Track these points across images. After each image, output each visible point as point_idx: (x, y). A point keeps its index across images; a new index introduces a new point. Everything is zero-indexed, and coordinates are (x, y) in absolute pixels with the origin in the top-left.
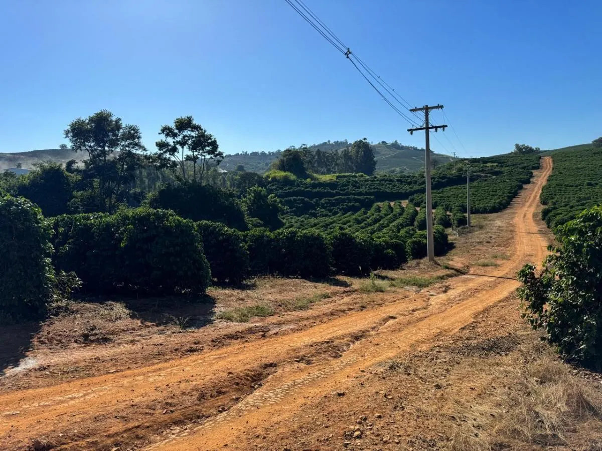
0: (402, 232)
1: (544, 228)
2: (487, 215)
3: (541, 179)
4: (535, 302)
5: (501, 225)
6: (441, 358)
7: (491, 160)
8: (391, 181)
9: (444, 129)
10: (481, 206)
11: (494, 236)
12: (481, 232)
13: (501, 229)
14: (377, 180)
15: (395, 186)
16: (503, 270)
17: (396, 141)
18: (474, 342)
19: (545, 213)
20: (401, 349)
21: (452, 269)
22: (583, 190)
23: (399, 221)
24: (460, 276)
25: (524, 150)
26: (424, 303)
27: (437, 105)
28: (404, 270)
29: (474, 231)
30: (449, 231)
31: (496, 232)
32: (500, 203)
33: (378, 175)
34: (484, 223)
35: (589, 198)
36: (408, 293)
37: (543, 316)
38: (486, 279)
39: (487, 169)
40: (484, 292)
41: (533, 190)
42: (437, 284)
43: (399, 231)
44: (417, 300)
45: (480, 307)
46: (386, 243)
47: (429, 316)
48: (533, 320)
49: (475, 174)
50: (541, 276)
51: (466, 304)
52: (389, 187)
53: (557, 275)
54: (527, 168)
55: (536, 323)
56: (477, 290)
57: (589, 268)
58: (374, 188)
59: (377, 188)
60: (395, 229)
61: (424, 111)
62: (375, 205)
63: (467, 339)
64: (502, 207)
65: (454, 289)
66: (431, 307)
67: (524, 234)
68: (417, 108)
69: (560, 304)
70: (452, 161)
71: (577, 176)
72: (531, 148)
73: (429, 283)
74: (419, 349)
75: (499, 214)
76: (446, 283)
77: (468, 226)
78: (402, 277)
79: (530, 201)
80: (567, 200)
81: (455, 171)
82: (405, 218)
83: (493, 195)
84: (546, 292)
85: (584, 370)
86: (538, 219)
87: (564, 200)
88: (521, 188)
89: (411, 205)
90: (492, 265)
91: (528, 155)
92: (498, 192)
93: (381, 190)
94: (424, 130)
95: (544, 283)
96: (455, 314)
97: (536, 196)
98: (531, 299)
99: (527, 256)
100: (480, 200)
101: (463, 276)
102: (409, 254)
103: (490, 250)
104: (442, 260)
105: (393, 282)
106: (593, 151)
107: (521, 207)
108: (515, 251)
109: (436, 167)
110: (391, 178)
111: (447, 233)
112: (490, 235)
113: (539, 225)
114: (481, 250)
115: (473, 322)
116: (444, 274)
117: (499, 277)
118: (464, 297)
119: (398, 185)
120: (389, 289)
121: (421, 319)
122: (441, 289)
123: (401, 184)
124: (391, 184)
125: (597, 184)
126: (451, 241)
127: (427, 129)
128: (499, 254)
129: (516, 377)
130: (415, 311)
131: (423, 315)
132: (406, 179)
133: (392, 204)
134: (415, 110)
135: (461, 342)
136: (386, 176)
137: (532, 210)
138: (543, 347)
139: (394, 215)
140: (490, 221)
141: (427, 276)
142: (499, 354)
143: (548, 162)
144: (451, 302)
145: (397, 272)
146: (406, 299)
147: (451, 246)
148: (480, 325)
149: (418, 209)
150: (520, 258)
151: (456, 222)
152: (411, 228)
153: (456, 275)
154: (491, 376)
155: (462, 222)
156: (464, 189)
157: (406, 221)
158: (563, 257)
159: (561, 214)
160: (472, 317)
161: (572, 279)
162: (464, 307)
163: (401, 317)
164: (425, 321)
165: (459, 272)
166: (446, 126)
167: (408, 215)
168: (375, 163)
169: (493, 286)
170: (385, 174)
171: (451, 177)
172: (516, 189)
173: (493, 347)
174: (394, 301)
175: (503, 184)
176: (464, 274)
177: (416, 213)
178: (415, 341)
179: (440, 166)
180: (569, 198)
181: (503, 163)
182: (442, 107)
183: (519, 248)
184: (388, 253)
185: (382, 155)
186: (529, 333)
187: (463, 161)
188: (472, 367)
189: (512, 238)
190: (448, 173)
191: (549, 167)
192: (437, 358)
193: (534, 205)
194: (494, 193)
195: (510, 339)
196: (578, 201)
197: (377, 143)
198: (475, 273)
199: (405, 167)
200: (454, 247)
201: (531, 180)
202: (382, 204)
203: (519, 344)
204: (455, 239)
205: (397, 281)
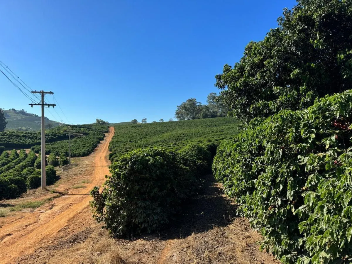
0: (25, 171)
1: (110, 164)
2: (80, 158)
3: (109, 138)
4: (99, 208)
5: (88, 163)
6: (42, 256)
7: (83, 126)
8: (18, 136)
9: (53, 107)
10: (77, 152)
11: (83, 170)
12: (76, 168)
13: (88, 165)
14: (7, 135)
15: (21, 139)
16: (87, 190)
17: (23, 110)
18: (65, 239)
19: (111, 156)
20: (12, 257)
21: (57, 192)
22: (127, 144)
23: (24, 163)
24: (62, 197)
25: (101, 122)
26: (35, 219)
27: (49, 92)
28: (24, 197)
29: (73, 168)
30: (57, 168)
31: (85, 168)
32: (88, 151)
33: (8, 131)
34: (78, 163)
35: (130, 148)
36: (24, 214)
37: (103, 215)
38: (77, 196)
39: (81, 131)
40: (75, 205)
41: (105, 144)
42: (47, 204)
43: (22, 170)
44: (30, 218)
45: (72, 215)
46: (10, 179)
47: (37, 228)
48: (98, 218)
49: (74, 134)
50: (102, 192)
51: (64, 214)
52: (16, 140)
53: (109, 191)
54: (102, 132)
55: (100, 219)
56: (71, 204)
57: (124, 185)
58: (4, 141)
59: (7, 141)
60: (19, 169)
61: (41, 94)
62: (4, 152)
63: (61, 238)
64: (89, 153)
65: (57, 205)
66: (40, 221)
67: (100, 167)
68: (36, 91)
69: (111, 207)
70: (60, 125)
71: (125, 137)
72: (104, 121)
73: (41, 204)
74: (26, 253)
75: (87, 157)
76: (53, 202)
77: (69, 165)
78: (21, 203)
79: (104, 149)
80: (120, 149)
81: (62, 132)
82: (27, 161)
83: (84, 146)
84: (104, 201)
85: (121, 240)
86: (107, 159)
87: (119, 149)
88: (99, 142)
89: (33, 152)
90: (81, 187)
91: (103, 125)
92: (87, 144)
93: (10, 142)
94: (41, 106)
95: (104, 196)
96: (55, 222)
97: (106, 147)
98: (97, 206)
99: (101, 180)
100: (77, 149)
101: (64, 196)
102: (29, 186)
103: (81, 178)
104: (51, 188)
105: (13, 208)
106: (132, 126)
107: (99, 153)
108: (95, 178)
109: (50, 128)
110: (18, 134)
111: (56, 170)
112: (81, 169)
113: (107, 162)
114: (76, 179)
115: (67, 225)
116: (52, 197)
117: (85, 194)
118: (62, 210)
119: (23, 139)
120: (10, 213)
121: (31, 231)
122: (48, 207)
123: (26, 138)
124: (18, 138)
125: (133, 141)
126: (58, 175)
127: (43, 105)
128: (86, 180)
129: (87, 255)
130: (27, 226)
131: (33, 228)
132: (29, 135)
133: (18, 151)
134: (35, 92)
135: (57, 241)
136: (14, 132)
137: (105, 154)
138: (103, 232)
139: (20, 159)
140: (82, 161)
141: (40, 199)
142: (79, 242)
143: (112, 129)
144: (54, 215)
145: (17, 200)
146: (22, 218)
147: (58, 178)
148: (70, 227)
149: (37, 155)
150: (97, 181)
151: (62, 163)
152: (31, 168)
153: (59, 196)
154: (73, 259)
155: (66, 162)
156: (67, 142)
157: (28, 163)
158: (112, 181)
159: (118, 156)
160: (66, 223)
161: (116, 192)
162: (62, 216)
163: (16, 233)
164: (34, 231)
165: (62, 194)
166: (55, 105)
167: (30, 159)
168: (6, 123)
169: (81, 200)
170: (13, 131)
171: (60, 135)
172: (96, 143)
173: (77, 239)
174: (12, 222)
175: (89, 140)
176: (64, 195)
177: (36, 157)
178: (25, 248)
179: (53, 128)
180: (122, 148)
181: (90, 128)
182: (52, 93)
183: (96, 175)
184: (11, 187)
185: (12, 118)
186: (97, 225)
187: (67, 126)
188: (61, 256)
189: (94, 170)
190: (57, 132)
191: (113, 132)
192: (39, 256)
193: (106, 151)
194: (85, 145)
195: (87, 231)
196: (126, 149)
197: (8, 109)
198: (71, 194)
199: (29, 127)
200: (60, 178)
201: (104, 138)
202: (10, 151)
203: (91, 233)
204: (61, 173)
205: (16, 207)
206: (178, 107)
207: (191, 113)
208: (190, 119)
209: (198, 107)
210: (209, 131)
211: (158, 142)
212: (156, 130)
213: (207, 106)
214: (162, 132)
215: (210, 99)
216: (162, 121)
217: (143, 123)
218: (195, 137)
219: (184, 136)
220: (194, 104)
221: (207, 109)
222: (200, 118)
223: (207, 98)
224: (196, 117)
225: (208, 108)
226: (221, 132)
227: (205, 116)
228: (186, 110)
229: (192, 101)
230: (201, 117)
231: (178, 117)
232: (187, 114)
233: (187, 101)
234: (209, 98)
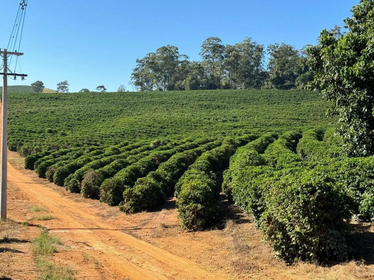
1: (35, 177)
19: (30, 161)
61: (4, 55)
67: (22, 183)
86: (18, 167)
90: (52, 219)
113: (24, 173)
127: (5, 74)
166: (26, 75)
206: (137, 61)
207: (165, 76)
208: (163, 88)
209: (180, 65)
210: (209, 119)
211: (113, 136)
212: (97, 110)
213: (199, 65)
214: (110, 115)
215: (207, 51)
216: (102, 89)
217: (60, 91)
218: (185, 130)
219: (160, 125)
220: (172, 58)
221: (200, 72)
222: (184, 89)
223: (202, 48)
224: (176, 85)
225: (202, 68)
226: (234, 121)
227: (195, 86)
228: (156, 70)
229: (170, 51)
230: (187, 87)
231: (137, 84)
232: (158, 78)
233: (158, 50)
234: (205, 48)
